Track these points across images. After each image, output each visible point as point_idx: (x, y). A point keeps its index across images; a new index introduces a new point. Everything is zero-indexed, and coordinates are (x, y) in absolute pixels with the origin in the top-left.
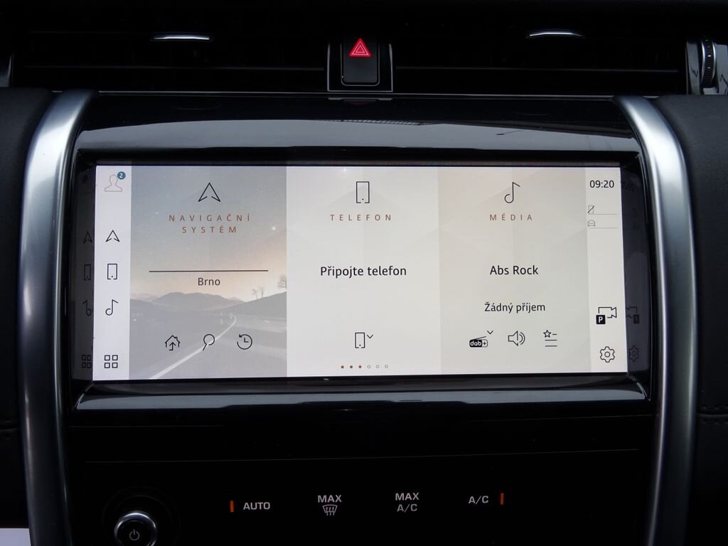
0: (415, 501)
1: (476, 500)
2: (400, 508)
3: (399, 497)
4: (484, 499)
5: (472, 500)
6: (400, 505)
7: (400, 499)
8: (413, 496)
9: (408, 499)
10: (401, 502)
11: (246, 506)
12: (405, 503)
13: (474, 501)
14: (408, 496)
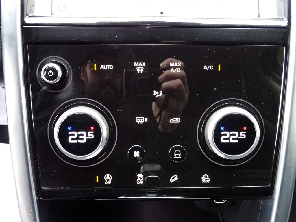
1: (207, 68)
4: (211, 67)
9: (176, 66)
11: (102, 67)
12: (175, 68)
13: (206, 68)
14: (176, 65)
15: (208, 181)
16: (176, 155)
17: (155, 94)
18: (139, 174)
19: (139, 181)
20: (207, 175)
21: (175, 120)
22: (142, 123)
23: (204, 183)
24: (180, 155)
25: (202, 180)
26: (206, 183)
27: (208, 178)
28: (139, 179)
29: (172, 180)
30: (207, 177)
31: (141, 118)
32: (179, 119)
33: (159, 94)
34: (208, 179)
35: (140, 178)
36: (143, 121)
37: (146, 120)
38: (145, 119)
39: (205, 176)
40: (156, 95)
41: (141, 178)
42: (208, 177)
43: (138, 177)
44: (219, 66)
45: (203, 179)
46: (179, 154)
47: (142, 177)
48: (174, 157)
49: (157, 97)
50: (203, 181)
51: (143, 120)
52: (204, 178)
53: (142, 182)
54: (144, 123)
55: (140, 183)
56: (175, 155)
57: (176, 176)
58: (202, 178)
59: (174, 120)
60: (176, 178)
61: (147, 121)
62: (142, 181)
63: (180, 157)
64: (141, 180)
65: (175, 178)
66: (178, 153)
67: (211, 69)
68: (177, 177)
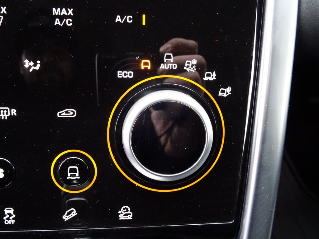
0: (70, 17)
1: (122, 19)
2: (57, 22)
3: (56, 11)
4: (129, 19)
5: (118, 19)
6: (57, 20)
7: (57, 14)
8: (68, 12)
9: (64, 15)
10: (58, 16)
12: (62, 18)
13: (120, 20)
14: (64, 12)
15: (130, 217)
16: (71, 175)
17: (27, 66)
18: (6, 209)
19: (8, 219)
20: (127, 207)
21: (67, 112)
22: (6, 118)
23: (122, 220)
24: (77, 174)
25: (120, 216)
26: (126, 220)
27: (129, 212)
28: (8, 216)
29: (66, 218)
30: (127, 211)
31: (4, 110)
32: (73, 112)
33: (35, 65)
34: (130, 214)
35: (8, 214)
36: (9, 115)
37: (14, 112)
38: (12, 110)
39: (124, 209)
40: (30, 67)
41: (10, 215)
42: (129, 209)
43: (6, 214)
44: (144, 16)
45: (121, 213)
46: (77, 172)
47: (12, 213)
48: (68, 178)
49: (31, 70)
50: (122, 217)
51: (7, 113)
52: (123, 212)
53: (13, 222)
54: (10, 117)
55: (9, 222)
56: (69, 174)
57: (72, 211)
58: (119, 212)
59: (64, 114)
60: (74, 214)
61: (16, 115)
62: (13, 219)
63: (79, 178)
64: (11, 218)
65: (72, 213)
66: (73, 170)
67: (128, 21)
68: (75, 211)
